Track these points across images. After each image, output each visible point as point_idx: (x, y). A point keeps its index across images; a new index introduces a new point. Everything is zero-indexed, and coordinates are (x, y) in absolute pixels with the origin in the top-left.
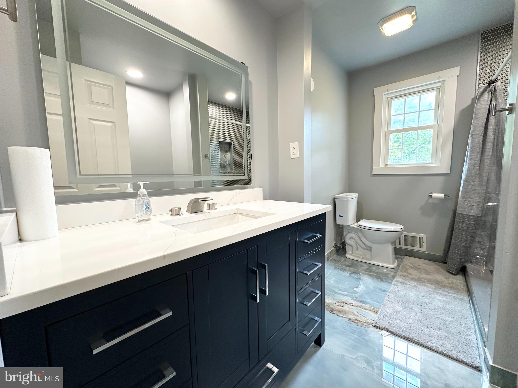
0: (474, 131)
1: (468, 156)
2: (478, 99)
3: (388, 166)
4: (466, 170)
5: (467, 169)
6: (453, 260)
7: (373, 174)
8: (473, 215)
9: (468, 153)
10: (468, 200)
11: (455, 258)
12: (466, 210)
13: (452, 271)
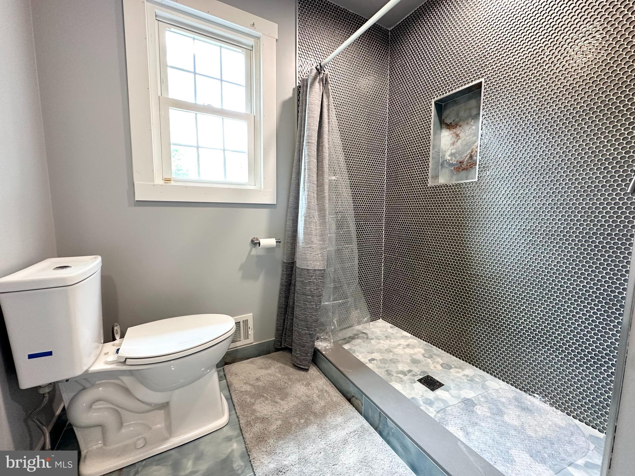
0: (308, 136)
1: (306, 176)
2: (311, 87)
3: (173, 183)
4: (305, 199)
5: (306, 196)
6: (304, 347)
7: (136, 199)
8: (320, 268)
9: (305, 171)
10: (312, 246)
11: (306, 344)
12: (311, 262)
13: (304, 366)
